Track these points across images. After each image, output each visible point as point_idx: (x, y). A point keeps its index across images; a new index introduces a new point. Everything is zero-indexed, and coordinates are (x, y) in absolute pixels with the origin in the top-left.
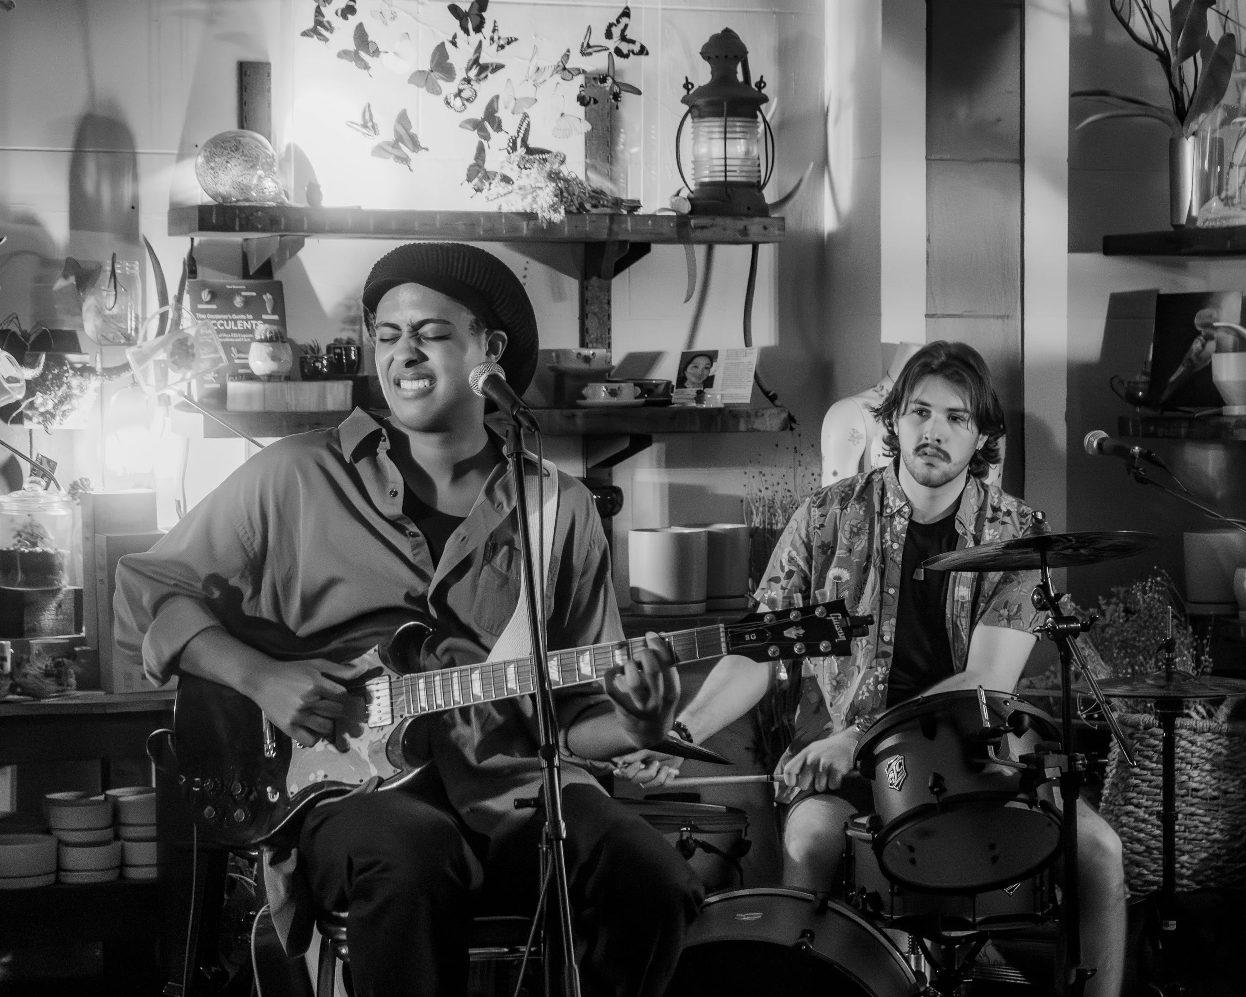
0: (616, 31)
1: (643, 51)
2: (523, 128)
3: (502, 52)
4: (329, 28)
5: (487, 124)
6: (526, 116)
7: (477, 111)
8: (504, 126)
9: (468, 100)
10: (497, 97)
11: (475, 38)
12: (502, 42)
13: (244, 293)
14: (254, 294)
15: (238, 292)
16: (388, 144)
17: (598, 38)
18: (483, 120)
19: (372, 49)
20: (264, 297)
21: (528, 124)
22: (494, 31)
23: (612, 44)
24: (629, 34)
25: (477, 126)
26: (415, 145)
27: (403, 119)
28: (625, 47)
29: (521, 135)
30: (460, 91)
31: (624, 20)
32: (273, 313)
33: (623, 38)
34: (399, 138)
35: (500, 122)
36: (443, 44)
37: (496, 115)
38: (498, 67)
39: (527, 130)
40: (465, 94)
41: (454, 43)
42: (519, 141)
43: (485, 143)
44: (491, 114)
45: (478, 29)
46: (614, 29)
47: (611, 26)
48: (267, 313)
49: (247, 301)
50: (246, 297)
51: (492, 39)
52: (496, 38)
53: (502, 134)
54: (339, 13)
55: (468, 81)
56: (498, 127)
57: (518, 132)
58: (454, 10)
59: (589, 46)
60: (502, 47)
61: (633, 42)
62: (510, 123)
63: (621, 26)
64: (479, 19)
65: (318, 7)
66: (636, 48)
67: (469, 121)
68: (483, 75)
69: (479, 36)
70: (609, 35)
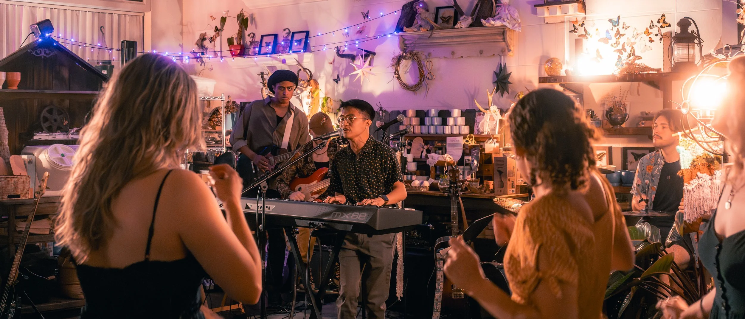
0: (661, 21)
1: (670, 25)
2: (632, 51)
3: (626, 30)
4: (577, 30)
5: (622, 51)
6: (633, 48)
7: (620, 47)
8: (627, 50)
10: (625, 43)
12: (626, 28)
17: (656, 23)
18: (622, 49)
19: (588, 34)
22: (624, 25)
23: (659, 25)
24: (666, 21)
25: (619, 51)
26: (601, 57)
27: (598, 51)
28: (664, 25)
29: (632, 52)
30: (616, 42)
31: (663, 18)
33: (664, 22)
34: (598, 56)
35: (626, 50)
36: (608, 30)
37: (625, 48)
38: (624, 35)
39: (634, 51)
40: (617, 43)
41: (612, 30)
42: (632, 54)
43: (621, 55)
44: (623, 48)
45: (618, 25)
46: (660, 20)
47: (659, 19)
51: (623, 27)
52: (625, 27)
53: (626, 53)
54: (580, 25)
55: (617, 39)
56: (625, 51)
57: (631, 52)
58: (610, 21)
59: (653, 26)
60: (626, 29)
61: (667, 23)
62: (628, 49)
63: (663, 19)
64: (618, 23)
65: (573, 25)
66: (667, 25)
67: (616, 50)
68: (620, 37)
70: (659, 22)
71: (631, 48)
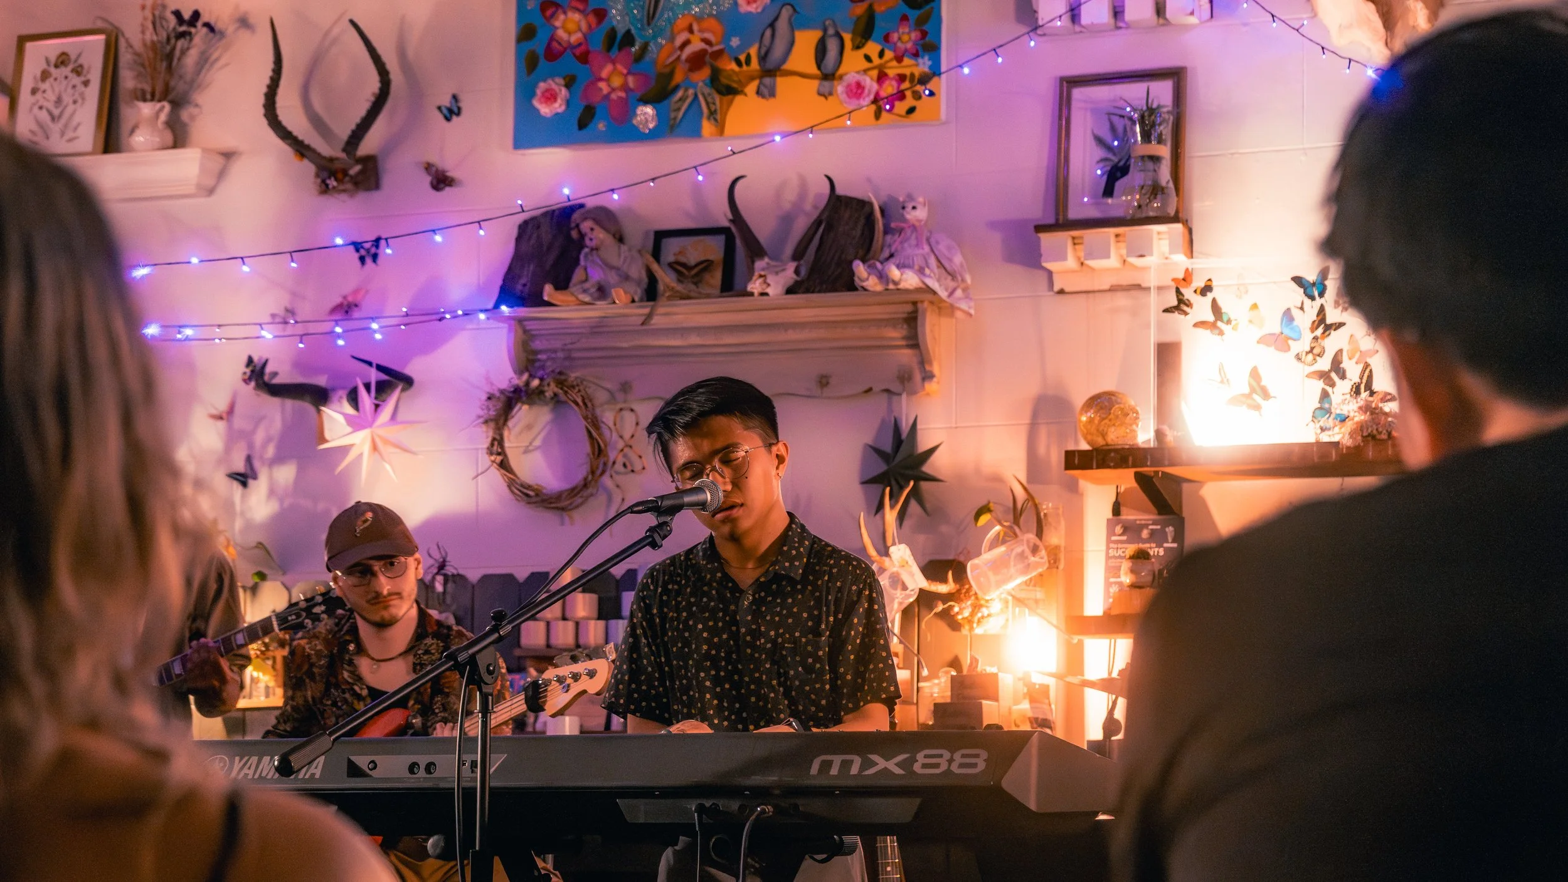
2: (1365, 375)
3: (1346, 313)
4: (1190, 305)
5: (1333, 375)
6: (1367, 365)
7: (1324, 364)
8: (1348, 374)
9: (1319, 355)
10: (1341, 351)
11: (1319, 302)
13: (1151, 527)
14: (1159, 527)
15: (1146, 526)
16: (1243, 395)
18: (1330, 371)
19: (1226, 318)
20: (1167, 529)
21: (1371, 371)
25: (1324, 376)
26: (1266, 395)
27: (1255, 374)
29: (1364, 381)
30: (1314, 348)
32: (1173, 541)
34: (1253, 390)
35: (1344, 372)
36: (1289, 309)
37: (1342, 366)
38: (1340, 325)
39: (1370, 377)
40: (1316, 351)
41: (1302, 308)
42: (1362, 386)
43: (1329, 389)
44: (1336, 364)
45: (1321, 295)
48: (1168, 542)
49: (1152, 533)
50: (1152, 530)
54: (1198, 291)
55: (1316, 338)
56: (1343, 376)
57: (1361, 378)
58: (1298, 280)
62: (1354, 372)
64: (1321, 287)
65: (1177, 289)
67: (1315, 373)
68: (1327, 333)
69: (1322, 301)
71: (1360, 367)
